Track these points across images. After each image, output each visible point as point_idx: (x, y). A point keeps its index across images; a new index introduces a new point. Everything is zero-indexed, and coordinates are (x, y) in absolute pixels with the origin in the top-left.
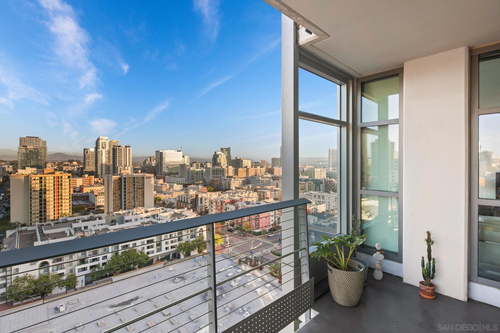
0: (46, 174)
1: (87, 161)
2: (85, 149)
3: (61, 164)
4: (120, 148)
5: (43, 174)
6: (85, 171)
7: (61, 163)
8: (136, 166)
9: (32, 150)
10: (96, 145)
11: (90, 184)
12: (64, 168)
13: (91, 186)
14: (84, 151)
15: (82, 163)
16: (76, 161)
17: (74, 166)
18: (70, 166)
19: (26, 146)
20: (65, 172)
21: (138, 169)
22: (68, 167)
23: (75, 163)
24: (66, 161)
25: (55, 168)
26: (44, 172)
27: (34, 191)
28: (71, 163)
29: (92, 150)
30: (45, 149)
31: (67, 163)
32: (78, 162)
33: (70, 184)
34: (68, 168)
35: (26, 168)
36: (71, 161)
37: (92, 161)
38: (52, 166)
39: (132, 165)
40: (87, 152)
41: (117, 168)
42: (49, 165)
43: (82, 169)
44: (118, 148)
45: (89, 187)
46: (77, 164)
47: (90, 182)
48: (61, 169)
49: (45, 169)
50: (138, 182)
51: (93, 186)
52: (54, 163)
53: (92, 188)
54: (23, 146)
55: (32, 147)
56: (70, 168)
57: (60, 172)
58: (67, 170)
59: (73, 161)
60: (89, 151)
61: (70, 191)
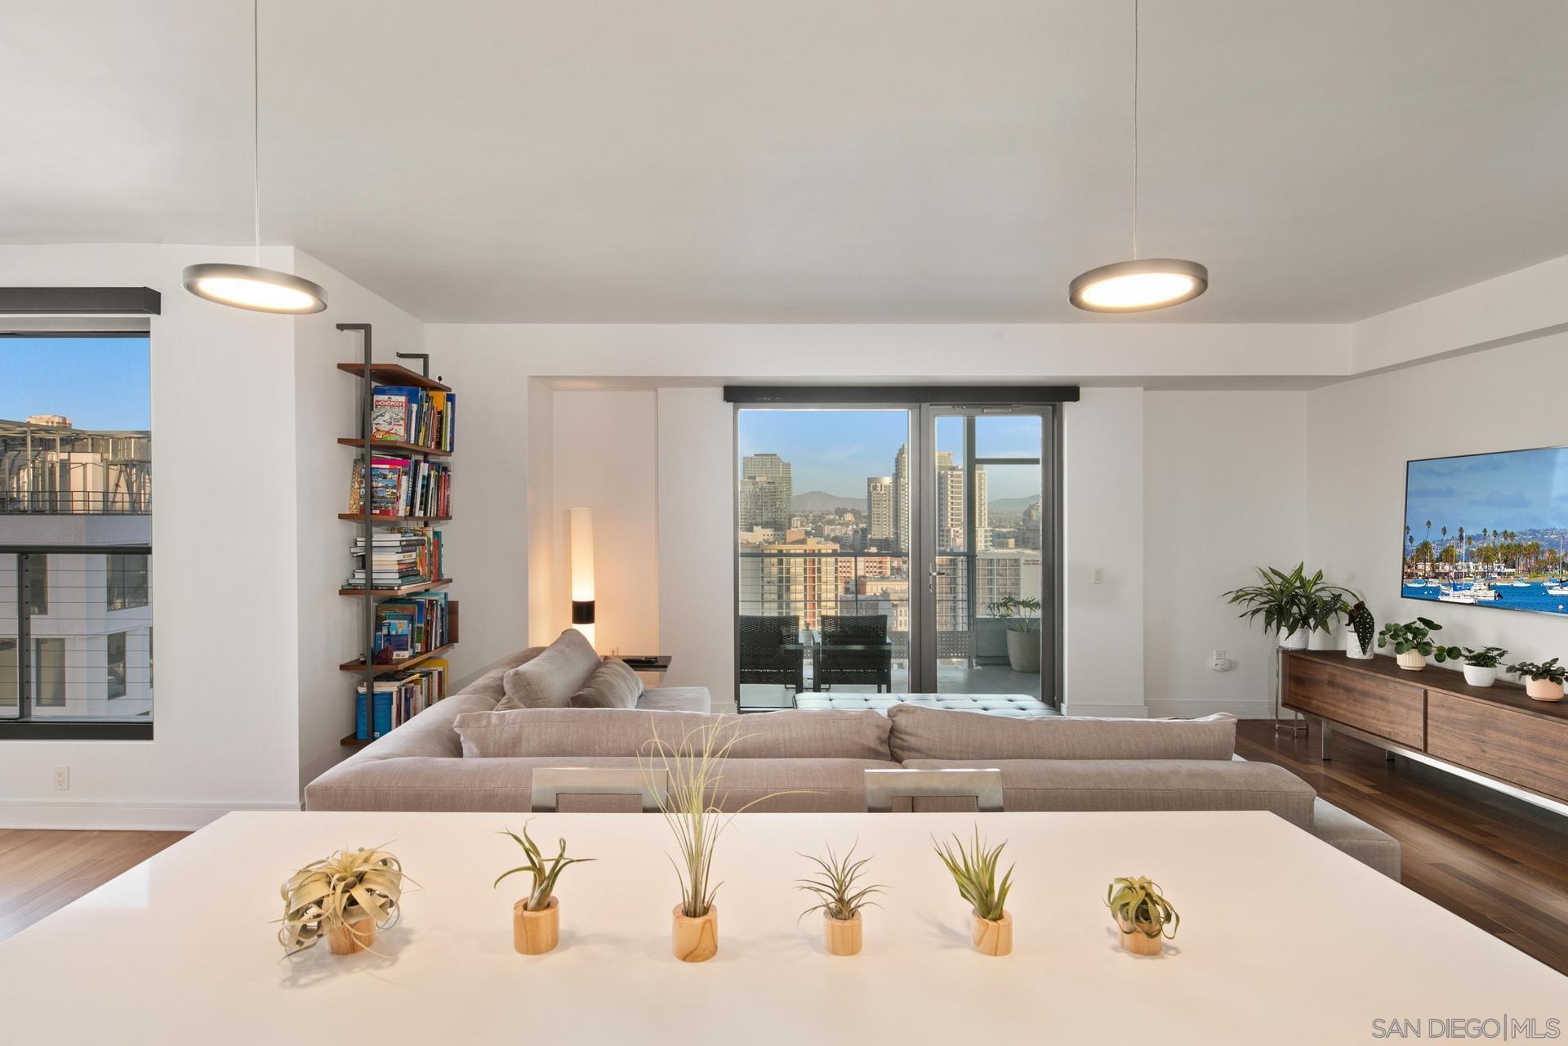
0: (792, 543)
1: (875, 511)
2: (870, 480)
3: (820, 520)
4: (955, 473)
5: (784, 543)
6: (871, 539)
7: (821, 517)
8: (1003, 527)
9: (765, 485)
10: (897, 466)
11: (880, 573)
12: (827, 530)
13: (883, 578)
14: (869, 486)
15: (865, 517)
16: (853, 512)
17: (847, 524)
18: (839, 524)
19: (754, 478)
20: (827, 539)
21: (1005, 536)
22: (833, 527)
23: (849, 517)
24: (830, 513)
25: (809, 529)
26: (785, 539)
27: (769, 582)
28: (840, 517)
29: (887, 481)
30: (788, 480)
31: (832, 517)
32: (856, 513)
33: (836, 569)
34: (833, 530)
35: (755, 528)
36: (841, 512)
37: (885, 511)
38: (802, 526)
39: (989, 525)
40: (875, 488)
41: (948, 531)
42: (796, 521)
43: (864, 531)
44: (949, 472)
45: (878, 580)
46: (853, 519)
47: (880, 568)
48: (818, 533)
49: (788, 531)
50: (1001, 575)
51: (888, 578)
52: (807, 517)
53: (885, 585)
54: (750, 478)
55: (764, 479)
56: (838, 531)
57: (817, 539)
58: (832, 535)
59: (845, 511)
60: (879, 485)
61: (836, 586)
